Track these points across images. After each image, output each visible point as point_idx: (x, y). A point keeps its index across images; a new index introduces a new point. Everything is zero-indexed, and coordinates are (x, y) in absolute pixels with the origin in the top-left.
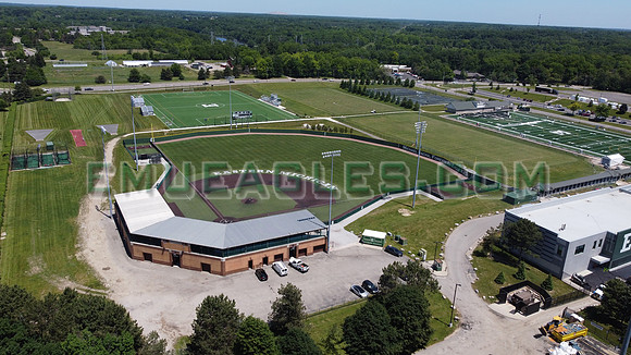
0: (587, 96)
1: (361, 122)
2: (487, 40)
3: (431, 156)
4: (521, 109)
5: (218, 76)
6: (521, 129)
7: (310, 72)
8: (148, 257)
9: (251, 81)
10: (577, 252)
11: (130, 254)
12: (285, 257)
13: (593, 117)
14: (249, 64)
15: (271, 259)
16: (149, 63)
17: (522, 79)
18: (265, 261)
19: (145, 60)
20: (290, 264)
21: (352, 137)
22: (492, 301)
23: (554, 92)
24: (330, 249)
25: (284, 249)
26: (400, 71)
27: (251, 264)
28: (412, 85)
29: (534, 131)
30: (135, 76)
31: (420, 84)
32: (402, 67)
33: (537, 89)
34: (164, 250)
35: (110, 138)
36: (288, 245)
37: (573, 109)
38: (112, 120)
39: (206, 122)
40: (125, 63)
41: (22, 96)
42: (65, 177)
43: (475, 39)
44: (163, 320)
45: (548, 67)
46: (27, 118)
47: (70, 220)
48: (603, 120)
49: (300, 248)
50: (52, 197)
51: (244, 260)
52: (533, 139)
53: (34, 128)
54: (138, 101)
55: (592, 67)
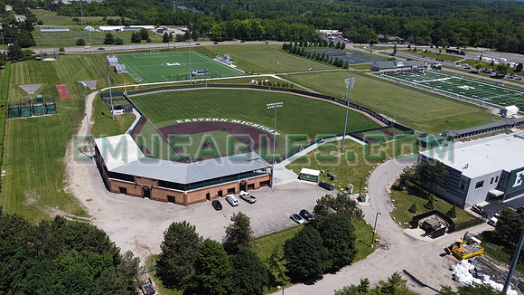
0: (489, 57)
1: (300, 79)
2: (407, 9)
3: (358, 107)
4: (434, 68)
5: (180, 39)
6: (433, 84)
7: (257, 36)
8: (123, 191)
9: (208, 44)
10: (477, 187)
11: (108, 188)
12: (236, 190)
13: (494, 74)
14: (205, 29)
15: (225, 192)
16: (121, 28)
17: (436, 42)
18: (220, 194)
19: (118, 25)
20: (241, 197)
21: (293, 91)
22: (406, 227)
23: (462, 53)
24: (274, 184)
25: (235, 184)
26: (333, 35)
27: (208, 196)
28: (343, 47)
29: (444, 86)
30: (109, 39)
31: (350, 46)
32: (334, 32)
33: (448, 51)
34: (136, 185)
35: (90, 92)
36: (239, 181)
37: (477, 68)
38: (91, 76)
39: (170, 78)
40: (101, 28)
41: (15, 56)
42: (53, 124)
43: (396, 8)
44: (136, 242)
45: (457, 32)
46: (19, 75)
47: (59, 160)
48: (502, 77)
49: (249, 183)
50: (42, 141)
51: (202, 193)
52: (443, 93)
53: (26, 83)
54: (113, 60)
55: (495, 32)
